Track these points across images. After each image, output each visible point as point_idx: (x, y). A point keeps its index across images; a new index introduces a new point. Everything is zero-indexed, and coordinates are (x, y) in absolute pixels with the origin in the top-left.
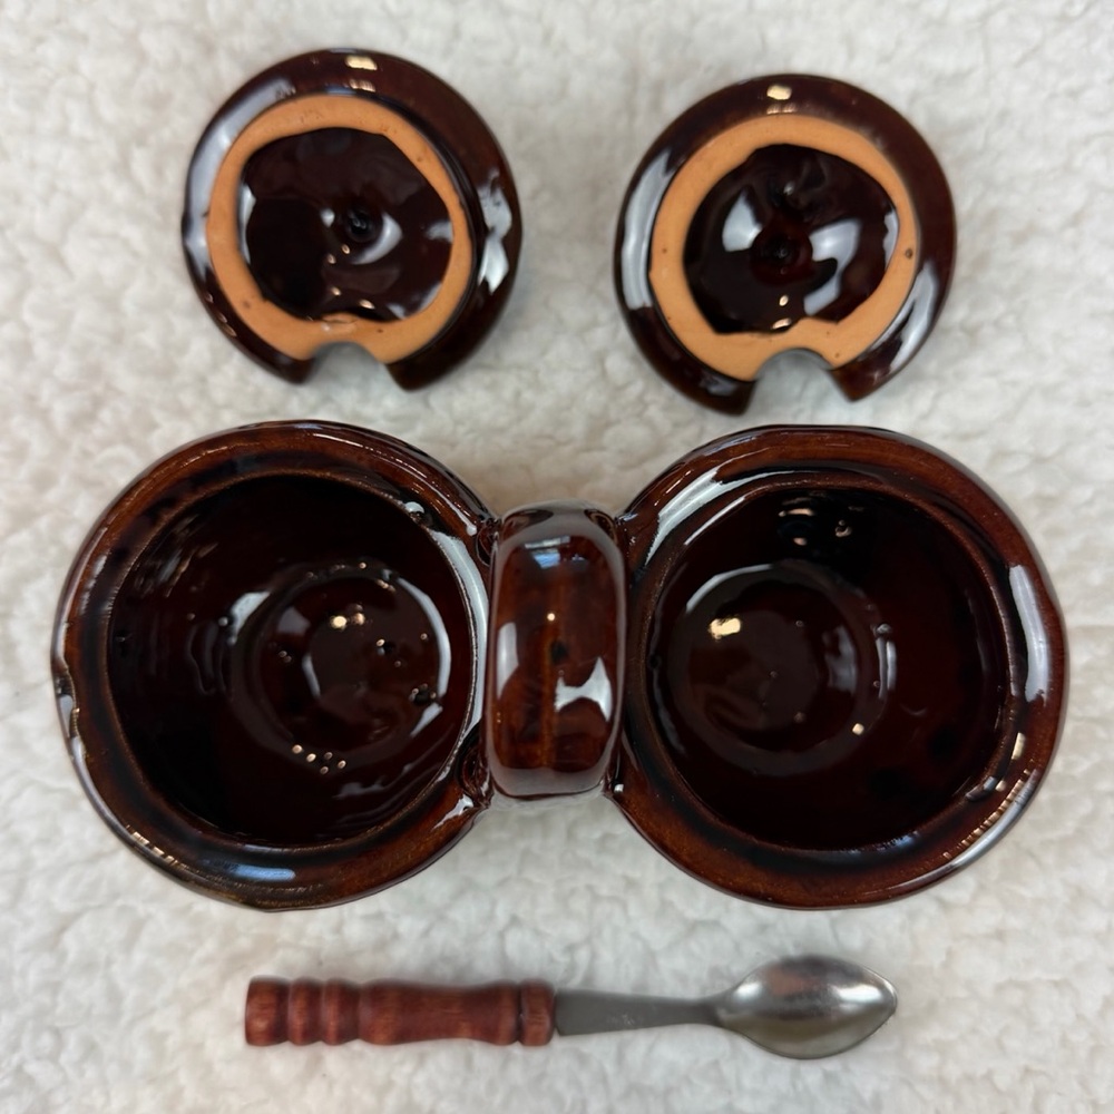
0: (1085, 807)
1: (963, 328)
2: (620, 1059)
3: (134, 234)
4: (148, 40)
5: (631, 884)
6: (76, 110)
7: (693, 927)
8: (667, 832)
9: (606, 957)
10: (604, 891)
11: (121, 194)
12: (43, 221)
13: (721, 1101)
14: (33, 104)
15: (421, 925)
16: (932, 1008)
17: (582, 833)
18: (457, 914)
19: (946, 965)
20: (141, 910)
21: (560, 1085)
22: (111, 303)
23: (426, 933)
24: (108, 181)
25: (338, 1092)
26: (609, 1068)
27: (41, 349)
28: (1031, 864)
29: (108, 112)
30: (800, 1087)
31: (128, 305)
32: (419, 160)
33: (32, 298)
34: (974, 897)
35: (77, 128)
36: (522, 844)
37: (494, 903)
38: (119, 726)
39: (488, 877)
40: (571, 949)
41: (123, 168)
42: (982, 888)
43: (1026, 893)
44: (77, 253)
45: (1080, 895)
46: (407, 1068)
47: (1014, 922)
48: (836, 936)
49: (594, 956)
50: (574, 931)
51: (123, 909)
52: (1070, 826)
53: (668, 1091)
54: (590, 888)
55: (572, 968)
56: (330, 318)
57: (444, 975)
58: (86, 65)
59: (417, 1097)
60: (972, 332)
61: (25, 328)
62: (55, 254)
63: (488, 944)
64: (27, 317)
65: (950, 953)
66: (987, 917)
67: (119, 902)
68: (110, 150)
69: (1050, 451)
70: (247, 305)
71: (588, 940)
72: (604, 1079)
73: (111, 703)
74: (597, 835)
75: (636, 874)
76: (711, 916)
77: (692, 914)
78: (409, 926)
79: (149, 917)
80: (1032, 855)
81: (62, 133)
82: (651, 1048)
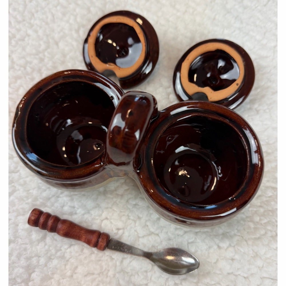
0: (263, 232)
1: (256, 109)
2: (122, 262)
3: (75, 44)
4: (92, 9)
5: (139, 218)
6: (72, 17)
7: (151, 233)
8: (148, 185)
9: (126, 234)
10: (132, 218)
11: (75, 35)
12: (56, 36)
13: (145, 282)
14: (64, 14)
15: (83, 212)
16: (209, 273)
17: (130, 202)
18: (92, 212)
19: (215, 263)
20: (17, 187)
21: (103, 264)
22: (64, 56)
23: (83, 215)
24: (73, 33)
25: (47, 247)
26: (118, 263)
27: (46, 60)
28: (245, 243)
29: (79, 19)
30: (167, 284)
31: (68, 57)
32: (139, 34)
33: (49, 50)
34: (228, 247)
35: (71, 21)
36: (115, 200)
37: (103, 212)
38: (26, 125)
39: (103, 205)
40: (118, 229)
41: (77, 31)
42: (230, 245)
43: (242, 250)
44: (61, 45)
45: (256, 255)
46: (66, 247)
47: (237, 257)
48: (188, 247)
49: (123, 233)
50: (120, 225)
51: (13, 186)
52: (258, 236)
53: (132, 275)
54: (128, 216)
55: (117, 234)
56: (109, 64)
57: (84, 225)
58: (78, 10)
59: (66, 255)
60: (258, 111)
61: (44, 56)
62: (57, 43)
63: (98, 221)
64: (46, 53)
65: (218, 260)
66: (230, 253)
67: (13, 184)
68: (76, 27)
69: (271, 142)
70: (92, 57)
71: (124, 229)
72: (116, 266)
73: (26, 119)
74: (134, 203)
75: (141, 216)
76: (157, 232)
77: (152, 230)
78: (80, 211)
79: (19, 190)
80: (246, 241)
81: (68, 22)
82: (130, 262)
